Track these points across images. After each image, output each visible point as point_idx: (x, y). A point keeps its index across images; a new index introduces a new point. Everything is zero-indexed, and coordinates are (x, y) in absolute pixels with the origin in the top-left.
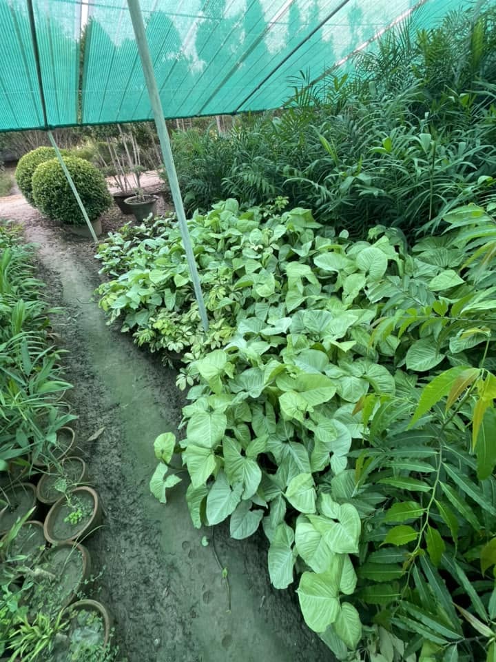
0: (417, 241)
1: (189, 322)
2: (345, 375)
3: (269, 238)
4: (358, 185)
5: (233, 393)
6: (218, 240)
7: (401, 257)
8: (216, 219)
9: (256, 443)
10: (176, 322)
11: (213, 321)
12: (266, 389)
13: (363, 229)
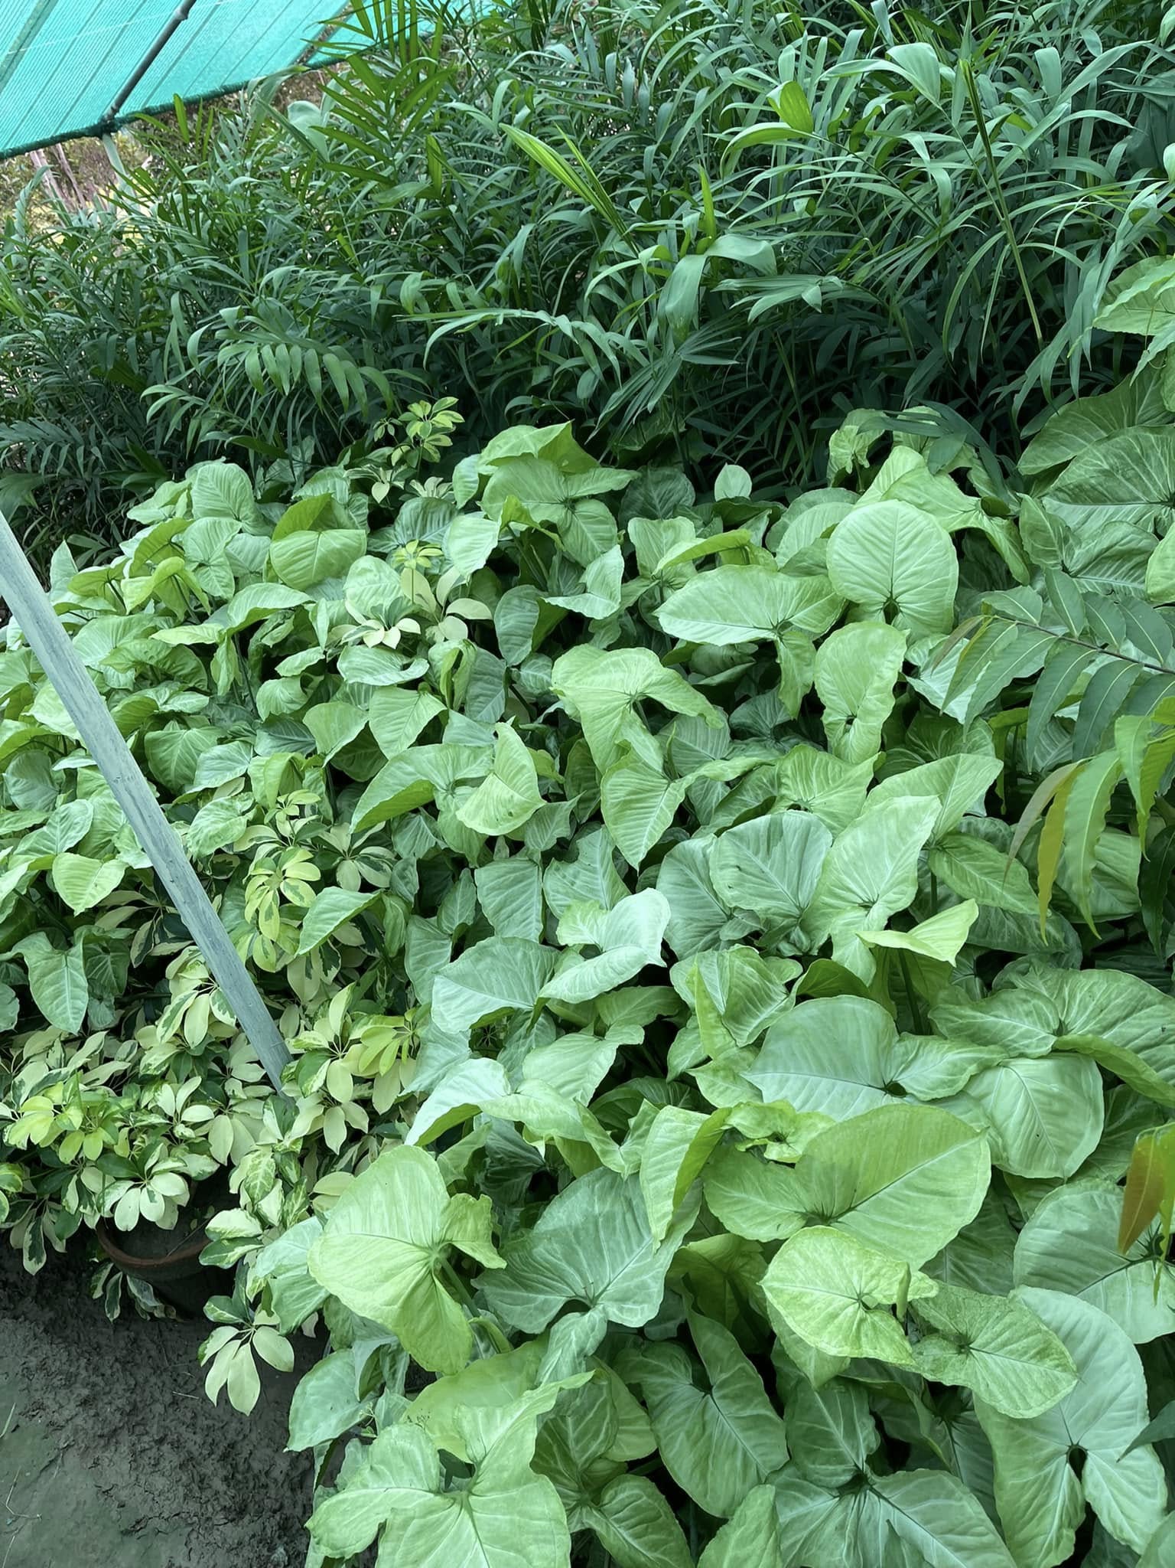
0: (1025, 433)
1: (183, 1057)
2: (986, 1067)
3: (433, 580)
4: (731, 284)
5: (519, 1338)
6: (205, 652)
7: (991, 509)
8: (168, 564)
9: (730, 1553)
10: (117, 1083)
11: (292, 1017)
12: (679, 1258)
13: (798, 440)
